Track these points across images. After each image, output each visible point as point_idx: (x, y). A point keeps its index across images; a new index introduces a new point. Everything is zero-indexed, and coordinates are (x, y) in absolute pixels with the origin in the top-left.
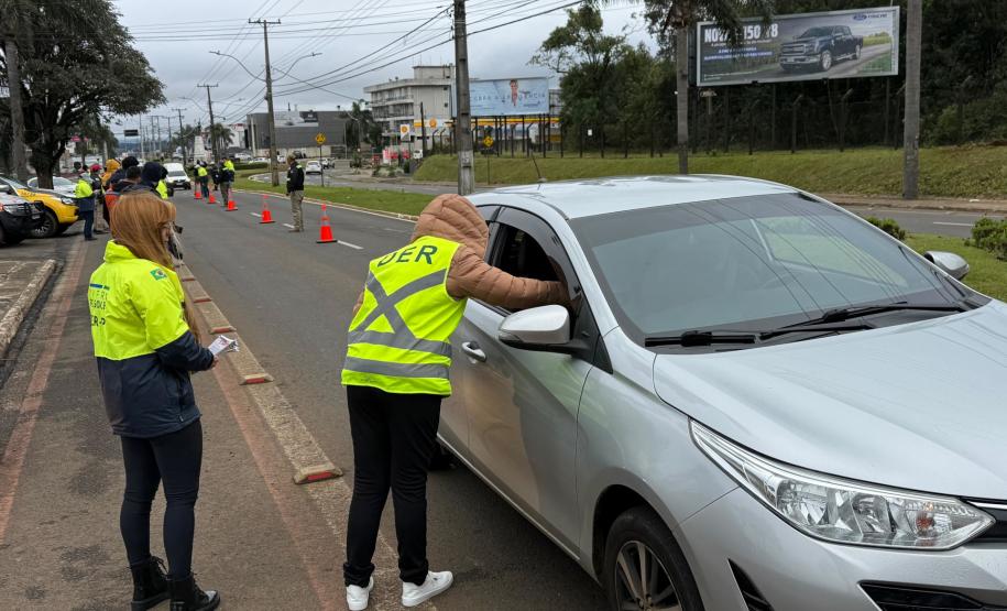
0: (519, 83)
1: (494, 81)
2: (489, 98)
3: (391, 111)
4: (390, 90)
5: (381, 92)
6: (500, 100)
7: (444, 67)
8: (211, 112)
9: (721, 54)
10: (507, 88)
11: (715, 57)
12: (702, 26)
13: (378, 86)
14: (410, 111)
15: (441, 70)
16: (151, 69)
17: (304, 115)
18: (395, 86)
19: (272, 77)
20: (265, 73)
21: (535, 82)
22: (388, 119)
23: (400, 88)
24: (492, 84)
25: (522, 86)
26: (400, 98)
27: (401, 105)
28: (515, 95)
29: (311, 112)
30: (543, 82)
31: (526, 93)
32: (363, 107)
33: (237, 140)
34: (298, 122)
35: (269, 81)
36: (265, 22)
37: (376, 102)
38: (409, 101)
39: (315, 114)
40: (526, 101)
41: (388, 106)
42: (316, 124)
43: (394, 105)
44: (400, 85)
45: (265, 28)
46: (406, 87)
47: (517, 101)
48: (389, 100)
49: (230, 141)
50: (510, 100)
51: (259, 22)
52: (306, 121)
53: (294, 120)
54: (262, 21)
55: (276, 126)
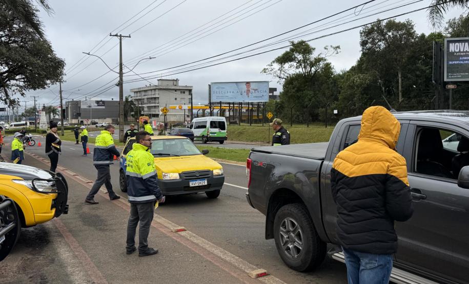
0: (251, 84)
1: (236, 83)
2: (233, 92)
3: (145, 101)
4: (145, 91)
5: (140, 92)
6: (239, 93)
7: (174, 80)
8: (61, 97)
9: (461, 60)
10: (244, 87)
11: (458, 62)
12: (448, 41)
13: (139, 88)
14: (157, 101)
15: (172, 82)
17: (98, 102)
18: (150, 89)
19: (123, 71)
20: (118, 68)
21: (261, 84)
22: (144, 105)
23: (151, 90)
24: (235, 84)
25: (253, 86)
26: (151, 95)
27: (152, 98)
28: (248, 91)
29: (101, 101)
30: (265, 84)
31: (255, 90)
32: (130, 99)
34: (94, 106)
35: (121, 73)
36: (121, 36)
37: (137, 96)
38: (157, 96)
39: (103, 102)
40: (254, 95)
41: (144, 99)
42: (104, 107)
43: (148, 99)
44: (152, 88)
45: (121, 39)
46: (155, 90)
47: (250, 94)
48: (145, 95)
49: (57, 115)
50: (245, 94)
51: (116, 35)
52: (98, 106)
53: (92, 105)
54: (119, 35)
55: (82, 107)
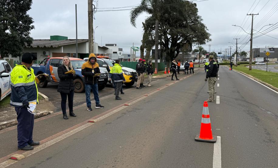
8: (237, 46)
16: (207, 30)
17: (270, 49)
19: (253, 33)
29: (272, 48)
33: (248, 56)
34: (268, 50)
35: (252, 34)
36: (253, 15)
42: (274, 52)
45: (253, 16)
49: (246, 56)
51: (251, 15)
52: (270, 51)
53: (266, 50)
54: (252, 14)
55: (260, 52)
